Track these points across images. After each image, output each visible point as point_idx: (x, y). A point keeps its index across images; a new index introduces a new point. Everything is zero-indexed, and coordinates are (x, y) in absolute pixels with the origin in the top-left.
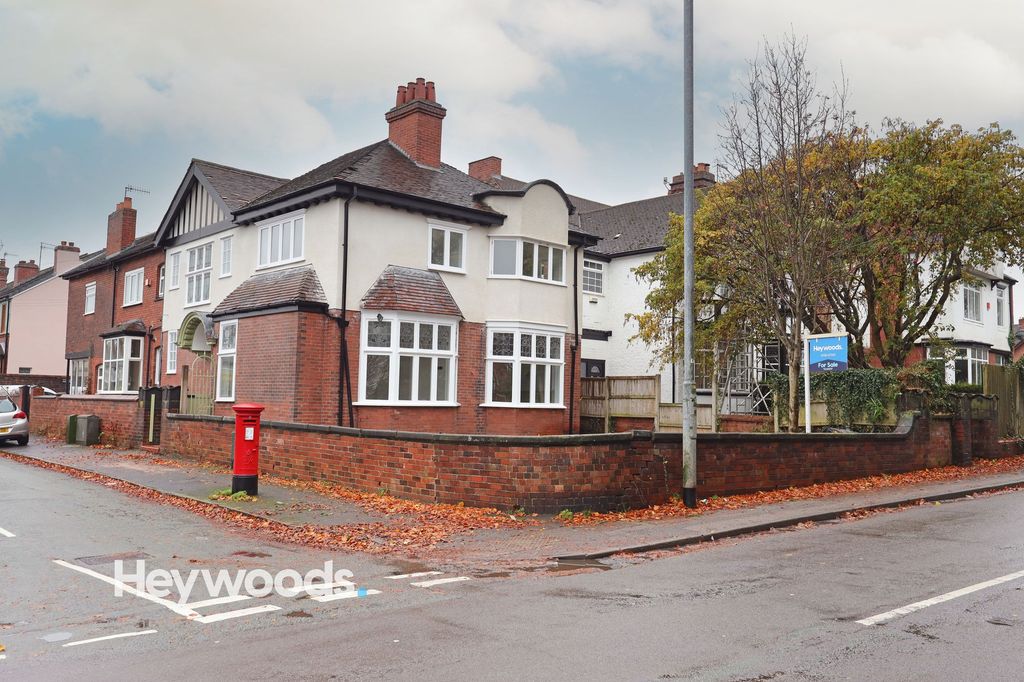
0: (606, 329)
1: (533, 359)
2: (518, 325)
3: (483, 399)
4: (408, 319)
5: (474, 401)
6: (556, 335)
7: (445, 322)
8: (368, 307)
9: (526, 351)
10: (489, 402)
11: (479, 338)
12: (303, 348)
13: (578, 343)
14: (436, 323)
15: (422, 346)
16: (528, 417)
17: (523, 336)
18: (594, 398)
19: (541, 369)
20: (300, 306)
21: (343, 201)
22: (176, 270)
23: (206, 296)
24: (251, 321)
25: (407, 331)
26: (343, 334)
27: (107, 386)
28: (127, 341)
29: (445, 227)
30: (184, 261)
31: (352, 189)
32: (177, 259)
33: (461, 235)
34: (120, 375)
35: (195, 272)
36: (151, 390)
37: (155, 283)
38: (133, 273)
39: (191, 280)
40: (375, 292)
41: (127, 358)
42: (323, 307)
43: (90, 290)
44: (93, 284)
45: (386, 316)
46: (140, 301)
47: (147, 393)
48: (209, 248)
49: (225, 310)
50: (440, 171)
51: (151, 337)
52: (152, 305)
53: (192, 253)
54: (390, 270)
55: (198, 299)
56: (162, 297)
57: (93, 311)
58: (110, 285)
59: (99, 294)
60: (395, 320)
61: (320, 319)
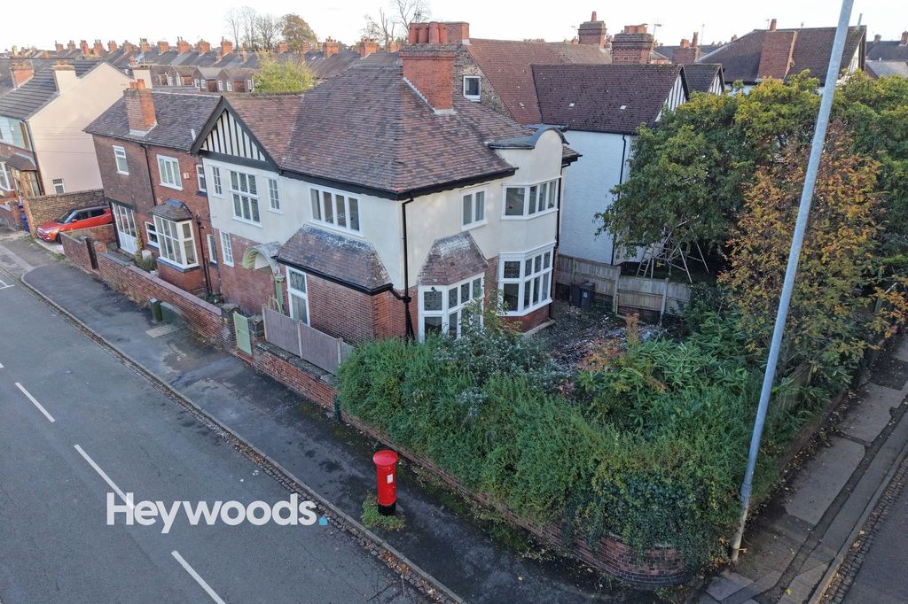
1: (533, 276)
2: (524, 255)
4: (453, 286)
6: (548, 251)
7: (477, 277)
8: (423, 281)
9: (528, 271)
11: (494, 268)
12: (377, 322)
14: (471, 280)
15: (463, 301)
17: (527, 262)
20: (373, 293)
21: (401, 202)
22: (218, 181)
23: (257, 218)
24: (320, 281)
25: (453, 293)
26: (407, 307)
27: (165, 255)
28: (179, 225)
29: (472, 190)
30: (226, 177)
31: (409, 195)
32: (216, 171)
33: (483, 192)
34: (178, 253)
35: (239, 192)
36: (233, 311)
37: (193, 178)
38: (166, 159)
39: (236, 197)
40: (428, 268)
41: (182, 239)
42: (389, 287)
43: (119, 153)
44: (122, 149)
45: (438, 288)
46: (180, 188)
47: (229, 314)
48: (252, 178)
49: (291, 260)
50: (453, 112)
51: (199, 224)
52: (195, 197)
53: (233, 174)
54: (436, 245)
55: (247, 217)
56: (205, 195)
57: (127, 174)
58: (142, 159)
59: (130, 162)
60: (444, 290)
61: (386, 295)
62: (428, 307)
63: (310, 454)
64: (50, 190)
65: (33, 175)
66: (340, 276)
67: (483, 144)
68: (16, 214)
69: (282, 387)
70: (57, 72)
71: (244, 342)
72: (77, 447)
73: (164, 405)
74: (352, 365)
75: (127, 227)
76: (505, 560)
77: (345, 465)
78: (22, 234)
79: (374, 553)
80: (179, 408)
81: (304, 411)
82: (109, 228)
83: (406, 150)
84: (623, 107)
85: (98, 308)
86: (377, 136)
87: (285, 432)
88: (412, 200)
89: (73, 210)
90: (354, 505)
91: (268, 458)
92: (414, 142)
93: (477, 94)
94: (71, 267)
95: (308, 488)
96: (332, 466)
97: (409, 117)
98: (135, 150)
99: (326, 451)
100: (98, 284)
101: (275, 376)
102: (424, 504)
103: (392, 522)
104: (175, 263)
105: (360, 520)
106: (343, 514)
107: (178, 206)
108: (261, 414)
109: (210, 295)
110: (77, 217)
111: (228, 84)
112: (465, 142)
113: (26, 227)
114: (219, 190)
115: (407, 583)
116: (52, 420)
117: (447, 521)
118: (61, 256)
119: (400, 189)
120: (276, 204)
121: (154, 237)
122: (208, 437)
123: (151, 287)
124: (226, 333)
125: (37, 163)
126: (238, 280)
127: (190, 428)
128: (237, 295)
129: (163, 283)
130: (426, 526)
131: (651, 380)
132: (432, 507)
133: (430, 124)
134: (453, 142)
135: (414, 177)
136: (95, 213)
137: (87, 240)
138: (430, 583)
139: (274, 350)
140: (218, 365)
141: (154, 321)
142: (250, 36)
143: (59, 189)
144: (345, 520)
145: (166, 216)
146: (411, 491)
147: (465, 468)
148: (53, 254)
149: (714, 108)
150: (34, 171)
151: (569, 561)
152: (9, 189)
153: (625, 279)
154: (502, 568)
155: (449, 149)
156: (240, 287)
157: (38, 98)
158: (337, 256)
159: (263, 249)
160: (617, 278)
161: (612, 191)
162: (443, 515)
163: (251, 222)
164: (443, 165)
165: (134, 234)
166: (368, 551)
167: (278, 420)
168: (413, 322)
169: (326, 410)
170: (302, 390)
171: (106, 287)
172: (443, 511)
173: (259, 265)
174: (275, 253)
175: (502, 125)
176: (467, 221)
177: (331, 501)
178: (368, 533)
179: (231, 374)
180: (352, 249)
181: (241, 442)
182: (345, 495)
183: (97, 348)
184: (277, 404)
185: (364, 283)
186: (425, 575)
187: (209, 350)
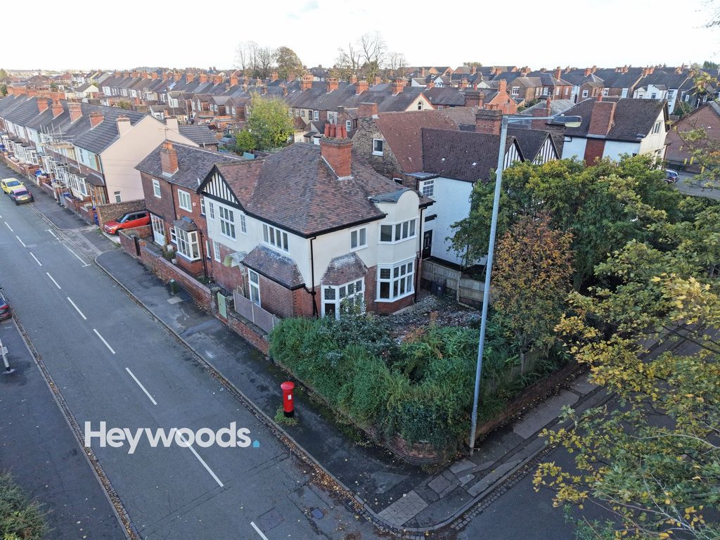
1: (399, 277)
2: (393, 265)
3: (376, 298)
4: (343, 285)
5: (372, 299)
6: (411, 262)
7: (359, 279)
8: (324, 283)
9: (396, 276)
10: (379, 300)
11: (373, 272)
14: (355, 282)
15: (349, 294)
17: (394, 269)
19: (403, 283)
20: (293, 289)
21: (309, 239)
22: (212, 211)
23: (234, 236)
24: (266, 279)
25: (342, 290)
26: (314, 298)
27: (180, 250)
28: (189, 234)
29: (358, 229)
30: (217, 209)
31: (313, 235)
32: (211, 205)
33: (365, 229)
34: (188, 250)
35: (224, 219)
36: (217, 292)
37: (198, 206)
38: (183, 192)
39: (222, 222)
40: (327, 275)
41: (190, 242)
42: (304, 286)
43: (155, 184)
44: (157, 182)
45: (333, 287)
46: (191, 211)
47: (215, 293)
48: (231, 212)
49: (250, 265)
50: (351, 178)
51: (201, 234)
52: (199, 217)
53: (221, 208)
54: (333, 261)
55: (229, 235)
56: (205, 217)
57: (160, 197)
58: (168, 189)
59: (162, 190)
60: (337, 289)
61: (302, 290)
62: (327, 298)
63: (253, 381)
64: (113, 200)
65: (102, 188)
66: (276, 278)
67: (367, 199)
68: (91, 214)
69: (243, 339)
70: (119, 123)
71: (223, 310)
72: (127, 369)
73: (175, 347)
74: (277, 332)
75: (159, 228)
76: (346, 445)
77: (271, 388)
78: (94, 227)
79: (279, 437)
80: (183, 349)
81: (253, 355)
82: (148, 227)
83: (315, 207)
84: (474, 164)
85: (140, 283)
86: (301, 196)
87: (241, 367)
88: (315, 238)
89: (127, 214)
90: (272, 411)
91: (229, 382)
92: (321, 201)
93: (381, 150)
94: (125, 254)
95: (249, 400)
96: (263, 389)
97: (321, 183)
98: (165, 184)
99: (261, 380)
100: (140, 266)
101: (239, 333)
102: (310, 413)
103: (290, 421)
104: (186, 256)
105: (273, 419)
106: (265, 415)
107: (190, 222)
108: (229, 356)
109: (207, 277)
110: (129, 219)
111: (233, 110)
112: (356, 198)
113: (97, 223)
114: (213, 216)
115: (293, 453)
116: (114, 353)
117: (320, 423)
118: (118, 245)
119: (308, 233)
120: (244, 230)
121: (174, 237)
122: (198, 367)
123: (171, 272)
124: (213, 305)
125: (105, 181)
126: (223, 270)
127: (188, 362)
128: (222, 279)
129: (178, 270)
130: (309, 425)
131: (437, 351)
132: (314, 415)
133: (334, 188)
134: (347, 199)
135: (318, 224)
136: (140, 216)
137: (135, 238)
138: (304, 454)
139: (239, 317)
140: (207, 324)
141: (172, 293)
142: (254, 63)
143: (118, 198)
144: (266, 418)
145: (182, 227)
146: (305, 405)
147: (330, 394)
148: (114, 243)
149: (516, 177)
150: (103, 186)
151: (380, 448)
152: (86, 195)
153: (463, 280)
154: (344, 449)
155: (344, 204)
156: (224, 275)
157: (106, 138)
158: (275, 265)
159: (235, 256)
160: (459, 279)
161: (451, 226)
162: (319, 419)
163: (231, 237)
164: (338, 215)
165: (163, 234)
166: (275, 435)
167: (238, 360)
168: (317, 306)
169: (266, 355)
170: (254, 343)
171: (145, 269)
172: (320, 417)
173: (233, 265)
174: (242, 259)
175: (383, 184)
176: (354, 245)
177: (260, 408)
178: (277, 426)
179: (214, 330)
180: (284, 262)
181: (216, 372)
182: (268, 405)
183: (138, 309)
184: (238, 350)
185: (289, 283)
186: (302, 449)
187: (203, 314)
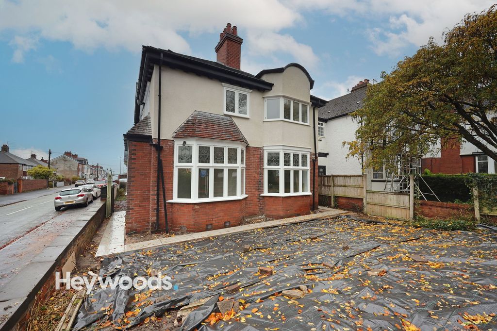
0: (326, 152)
1: (292, 167)
2: (282, 147)
3: (262, 191)
4: (205, 144)
5: (257, 193)
6: (305, 153)
7: (233, 146)
8: (178, 136)
9: (287, 163)
10: (266, 193)
11: (259, 156)
12: (133, 166)
13: (316, 158)
14: (226, 146)
15: (216, 161)
16: (289, 201)
17: (285, 154)
18: (324, 185)
19: (296, 173)
25: (205, 151)
26: (159, 156)
29: (235, 90)
33: (246, 95)
60: (194, 145)
61: (147, 146)
168: (166, 170)
